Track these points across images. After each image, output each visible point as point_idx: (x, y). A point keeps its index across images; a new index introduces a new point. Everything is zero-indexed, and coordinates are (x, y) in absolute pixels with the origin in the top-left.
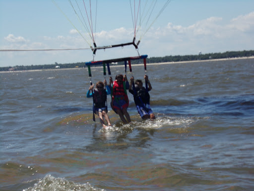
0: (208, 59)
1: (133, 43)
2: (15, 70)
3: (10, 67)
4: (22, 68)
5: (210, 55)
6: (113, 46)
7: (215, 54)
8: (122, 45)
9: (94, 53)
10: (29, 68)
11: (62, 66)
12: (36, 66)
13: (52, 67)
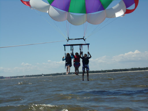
0: (106, 72)
1: (83, 39)
2: (26, 77)
3: (23, 76)
4: (28, 76)
5: (106, 71)
6: (75, 39)
7: (109, 70)
8: (79, 39)
9: (68, 41)
10: (31, 76)
11: (45, 75)
12: (34, 75)
13: (41, 75)
